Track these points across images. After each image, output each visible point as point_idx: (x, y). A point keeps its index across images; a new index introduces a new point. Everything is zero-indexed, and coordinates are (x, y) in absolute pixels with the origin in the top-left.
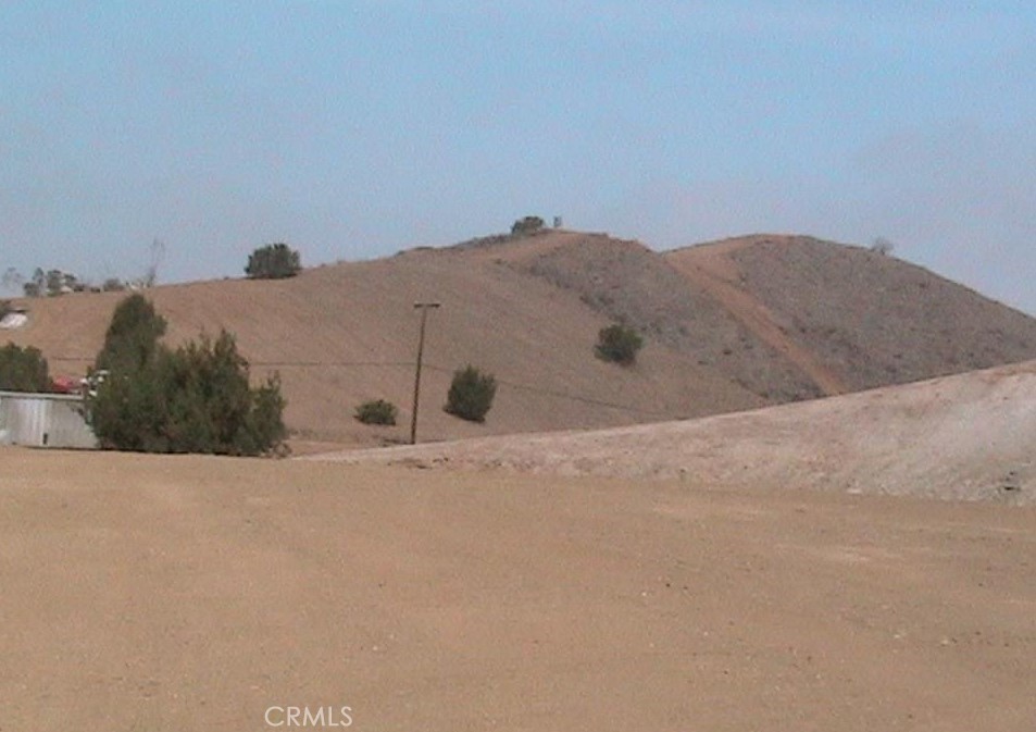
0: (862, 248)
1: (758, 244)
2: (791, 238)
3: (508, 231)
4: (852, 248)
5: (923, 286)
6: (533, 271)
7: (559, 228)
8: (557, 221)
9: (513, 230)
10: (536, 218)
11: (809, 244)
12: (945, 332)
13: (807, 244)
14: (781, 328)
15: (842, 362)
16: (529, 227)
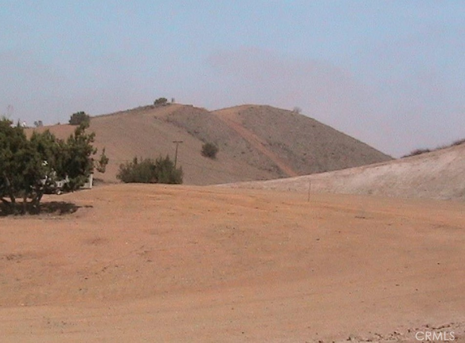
0: (289, 111)
1: (249, 108)
2: (261, 106)
3: (153, 104)
4: (285, 111)
5: (313, 126)
6: (168, 121)
7: (174, 103)
8: (173, 100)
9: (155, 103)
10: (164, 99)
11: (268, 108)
12: (322, 145)
13: (267, 109)
14: (262, 143)
15: (286, 157)
16: (161, 102)
